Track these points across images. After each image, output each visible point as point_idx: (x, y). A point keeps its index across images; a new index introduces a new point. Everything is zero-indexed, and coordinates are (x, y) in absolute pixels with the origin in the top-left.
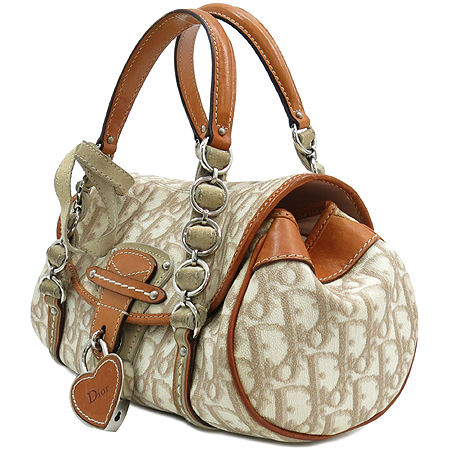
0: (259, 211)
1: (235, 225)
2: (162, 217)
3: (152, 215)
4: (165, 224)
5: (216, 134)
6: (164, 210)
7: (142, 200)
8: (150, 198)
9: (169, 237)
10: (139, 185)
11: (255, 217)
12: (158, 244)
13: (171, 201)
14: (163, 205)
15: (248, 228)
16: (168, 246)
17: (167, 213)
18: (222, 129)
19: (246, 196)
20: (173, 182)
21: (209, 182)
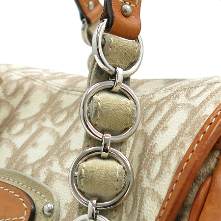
0: (196, 140)
1: (154, 159)
2: (41, 129)
3: (27, 126)
4: (46, 141)
5: (117, 15)
6: (44, 120)
7: (15, 102)
8: (25, 101)
9: (51, 163)
10: (10, 82)
11: (191, 150)
12: (35, 173)
13: (52, 105)
14: (42, 111)
15: (179, 169)
16: (50, 177)
17: (48, 123)
18: (127, 7)
19: (166, 109)
20: (54, 77)
21: (109, 90)
